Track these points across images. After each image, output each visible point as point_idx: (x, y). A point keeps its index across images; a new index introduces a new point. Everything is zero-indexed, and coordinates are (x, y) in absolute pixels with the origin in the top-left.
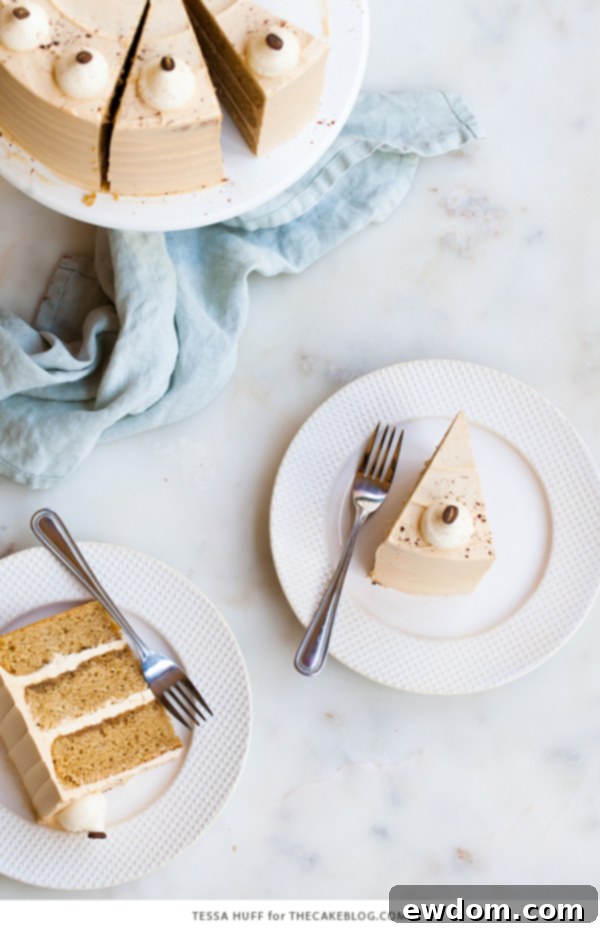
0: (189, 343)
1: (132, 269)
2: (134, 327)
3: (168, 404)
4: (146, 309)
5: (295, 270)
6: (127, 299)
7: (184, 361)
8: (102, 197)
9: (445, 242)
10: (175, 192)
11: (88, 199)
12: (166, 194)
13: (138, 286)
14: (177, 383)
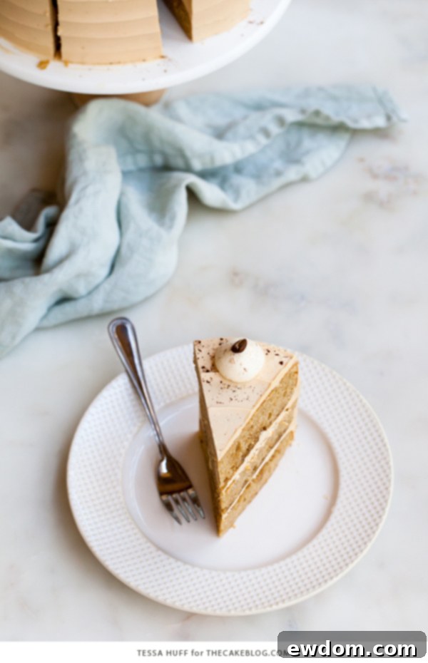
0: (130, 235)
1: (81, 160)
2: (77, 201)
3: (107, 286)
4: (90, 190)
5: (233, 206)
6: (74, 183)
7: (124, 250)
8: (54, 65)
9: (369, 197)
10: (119, 63)
11: (42, 65)
12: (111, 63)
13: (85, 173)
14: (116, 268)
